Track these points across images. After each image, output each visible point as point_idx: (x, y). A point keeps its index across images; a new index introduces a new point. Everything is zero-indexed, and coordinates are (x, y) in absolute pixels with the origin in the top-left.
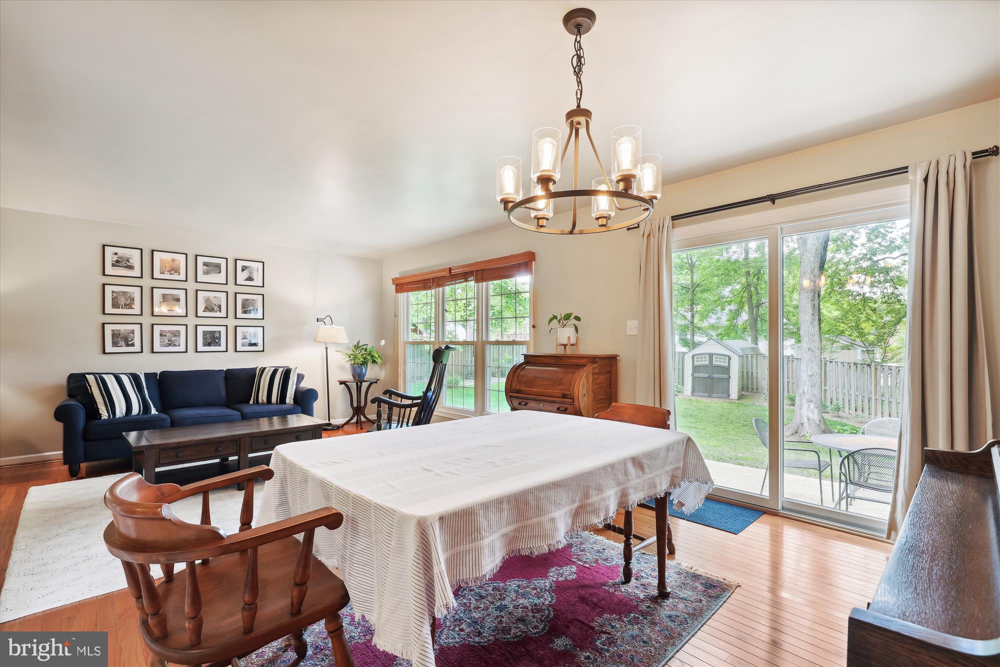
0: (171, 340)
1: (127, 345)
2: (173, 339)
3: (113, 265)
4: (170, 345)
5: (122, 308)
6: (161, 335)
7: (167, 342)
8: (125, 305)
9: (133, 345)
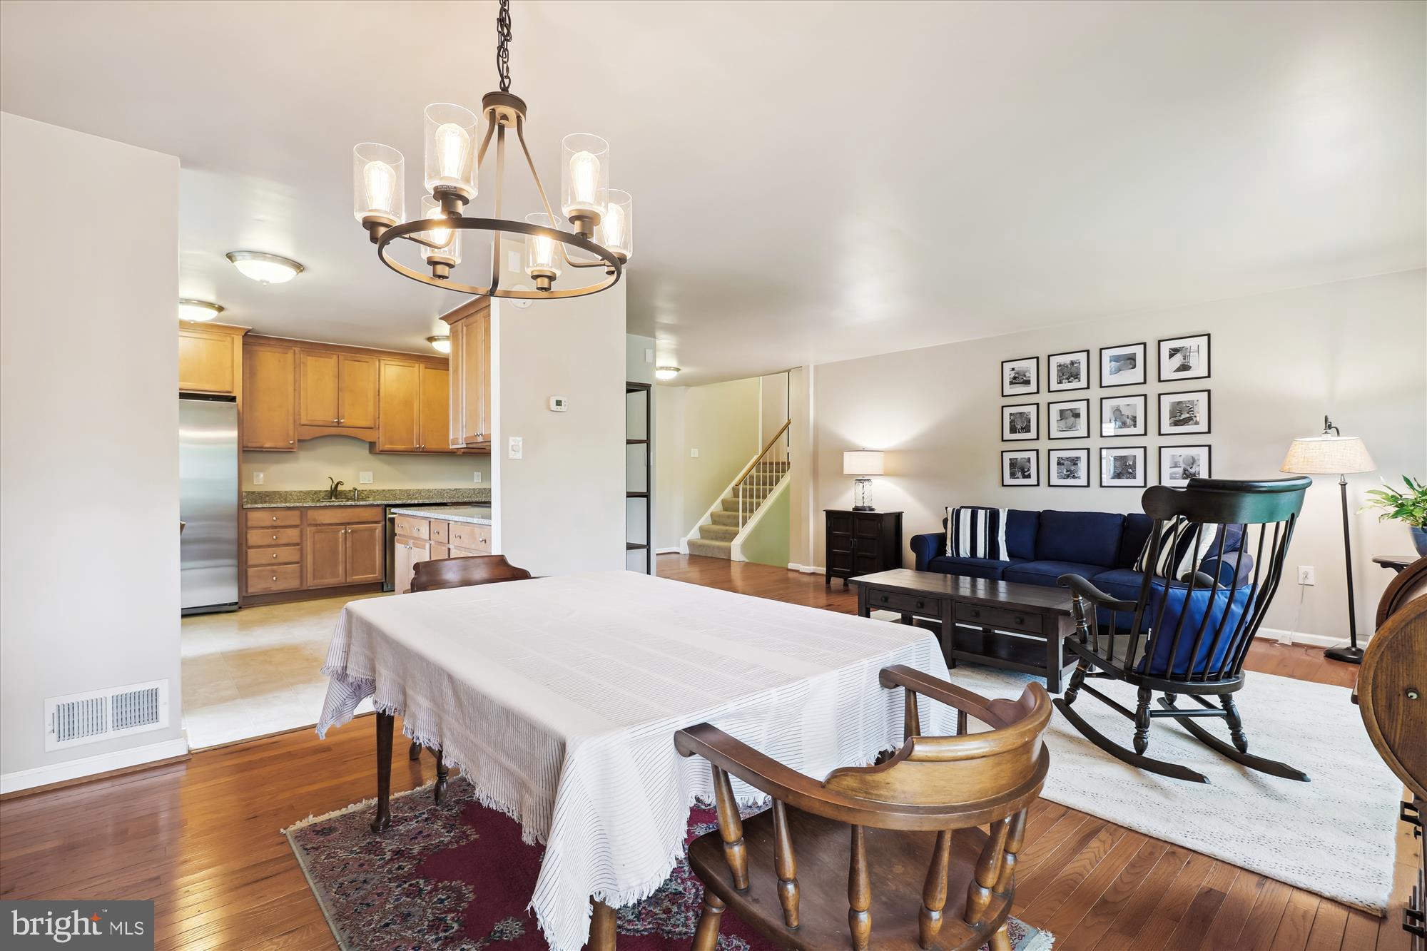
0: (1069, 467)
1: (1024, 477)
2: (1073, 468)
3: (1011, 383)
4: (1068, 476)
5: (1019, 432)
6: (1059, 464)
7: (1065, 473)
8: (1022, 429)
9: (1029, 476)
